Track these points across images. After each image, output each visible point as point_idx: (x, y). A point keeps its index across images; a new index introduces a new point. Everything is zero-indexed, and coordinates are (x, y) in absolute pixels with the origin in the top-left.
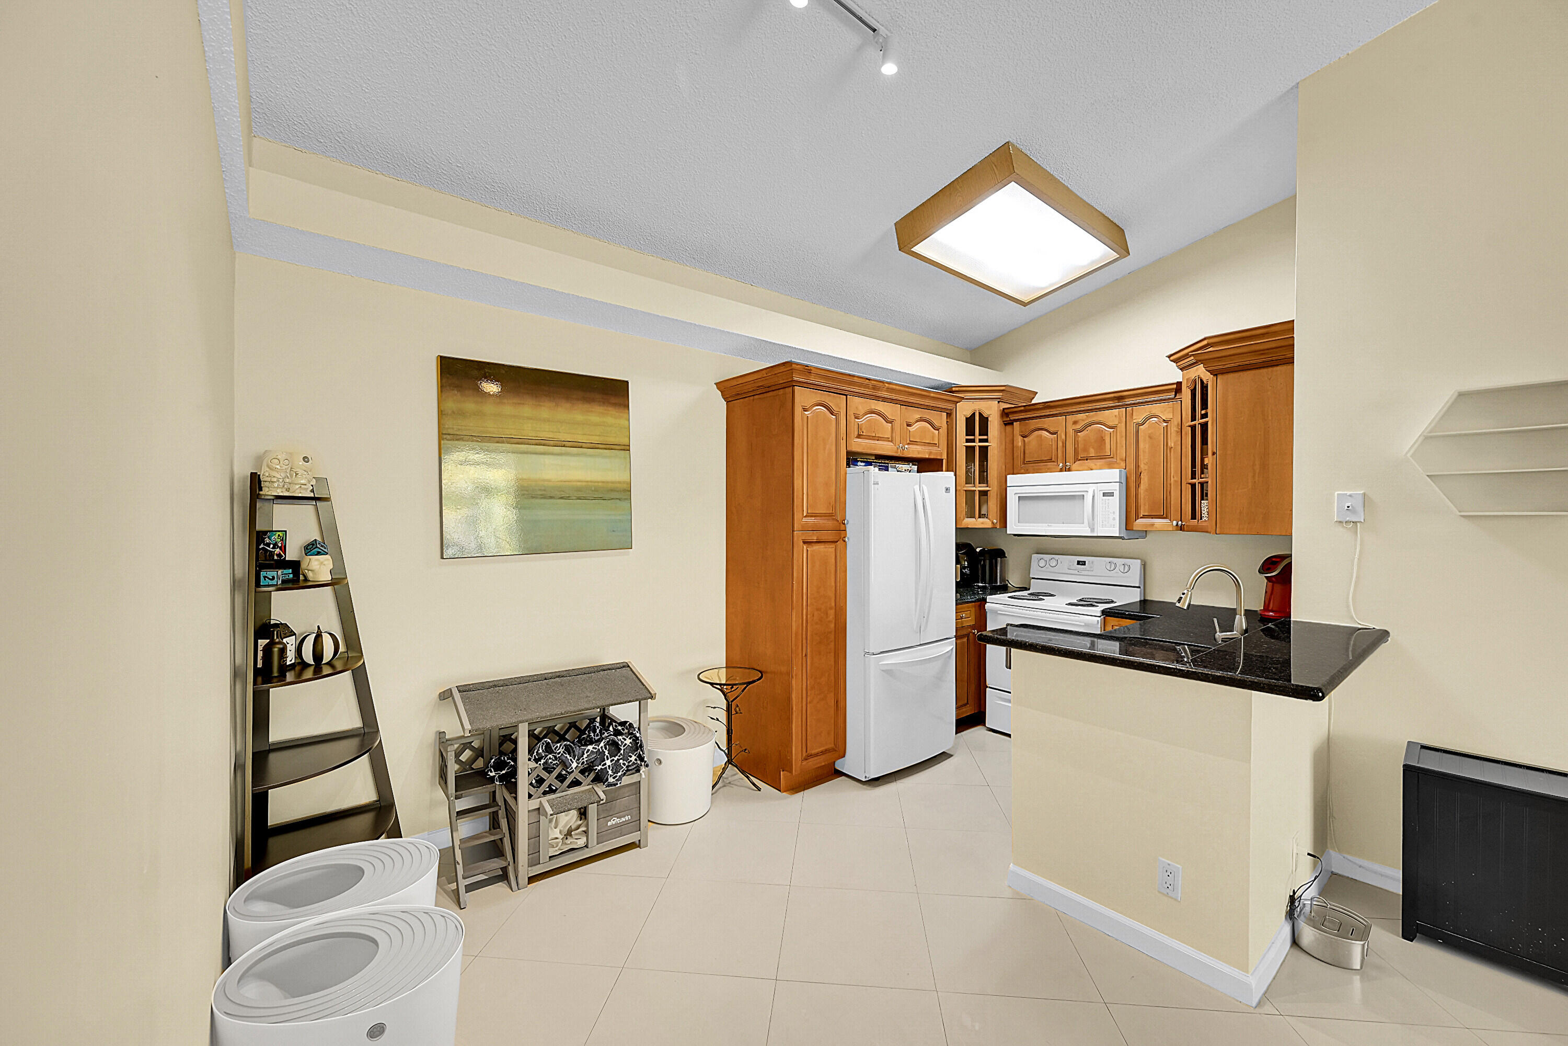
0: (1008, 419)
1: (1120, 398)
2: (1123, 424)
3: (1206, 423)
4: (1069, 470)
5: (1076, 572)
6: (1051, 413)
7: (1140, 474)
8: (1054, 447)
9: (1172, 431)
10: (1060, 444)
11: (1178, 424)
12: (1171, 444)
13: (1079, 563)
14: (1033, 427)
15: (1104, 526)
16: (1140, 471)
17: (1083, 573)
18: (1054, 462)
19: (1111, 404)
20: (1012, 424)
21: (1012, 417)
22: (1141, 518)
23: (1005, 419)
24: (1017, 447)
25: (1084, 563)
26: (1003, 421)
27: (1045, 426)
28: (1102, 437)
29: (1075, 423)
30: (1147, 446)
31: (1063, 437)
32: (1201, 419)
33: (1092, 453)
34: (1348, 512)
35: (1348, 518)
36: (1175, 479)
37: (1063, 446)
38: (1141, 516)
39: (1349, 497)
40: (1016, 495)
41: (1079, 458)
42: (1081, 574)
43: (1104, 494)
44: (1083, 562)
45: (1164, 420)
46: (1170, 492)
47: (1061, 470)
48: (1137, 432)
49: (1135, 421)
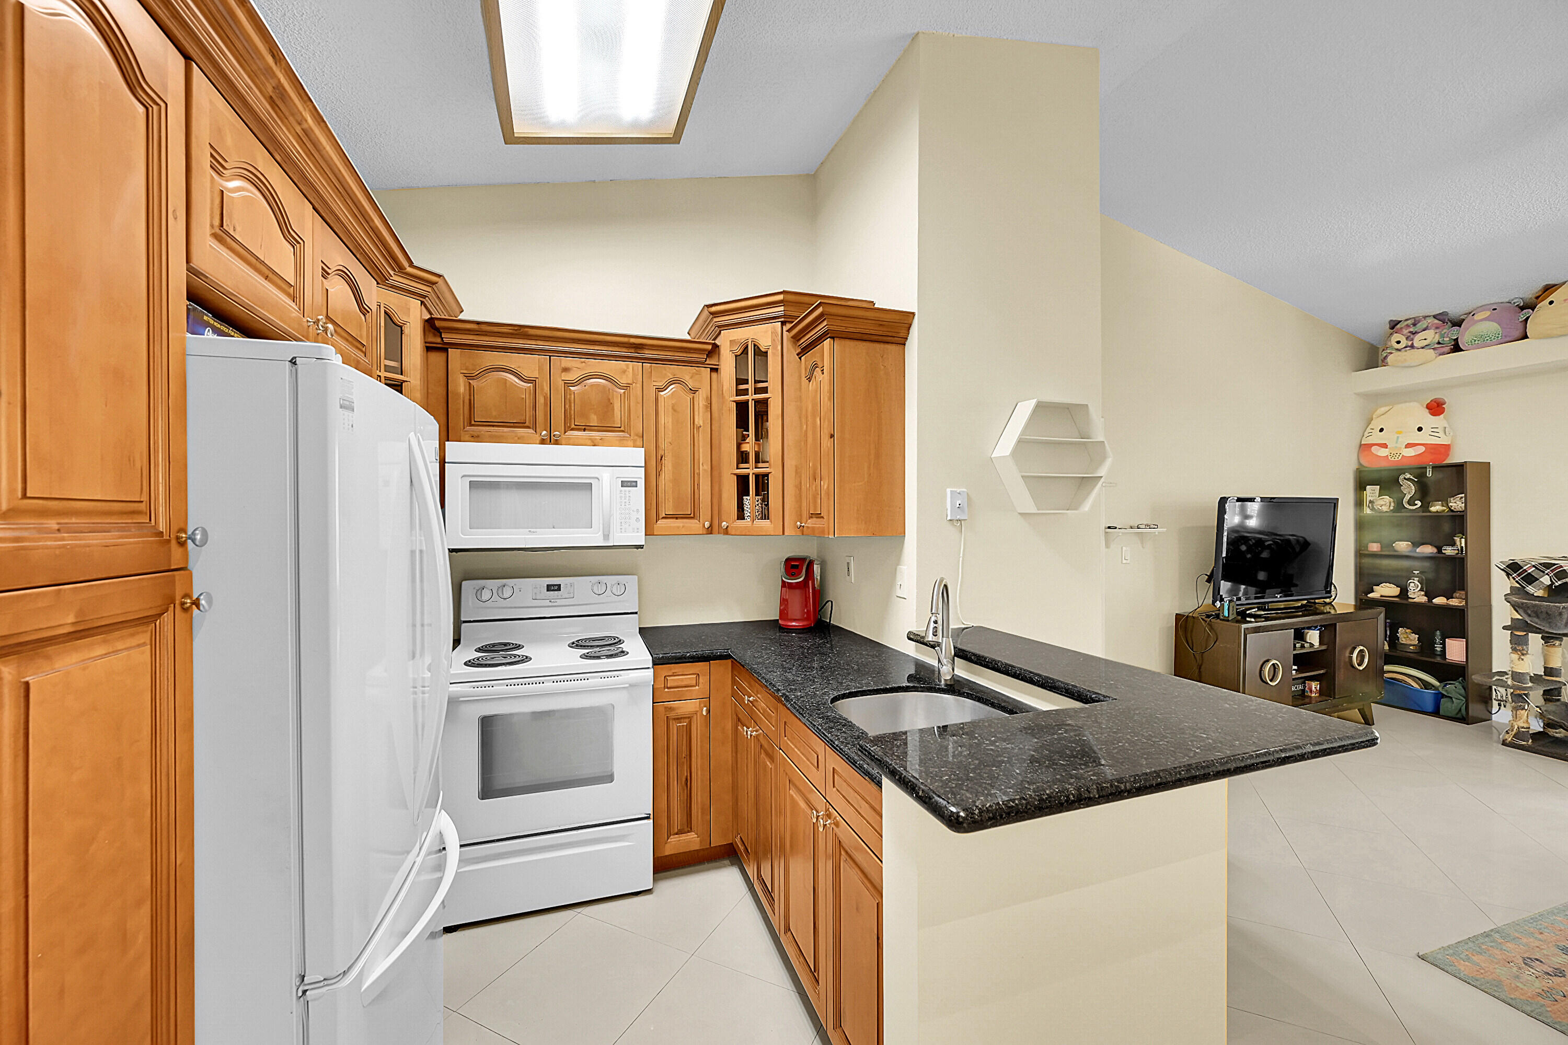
0: (439, 340)
1: (638, 347)
2: (639, 385)
3: (765, 402)
4: (557, 443)
5: (547, 603)
6: (527, 346)
7: (662, 457)
8: (529, 403)
9: (701, 405)
10: (541, 400)
11: (707, 398)
12: (699, 421)
13: (549, 588)
14: (488, 364)
15: (623, 530)
16: (661, 452)
17: (559, 602)
18: (528, 427)
19: (624, 352)
20: (445, 350)
21: (448, 337)
22: (663, 518)
23: (431, 339)
24: (458, 394)
25: (558, 588)
26: (426, 343)
27: (513, 366)
28: (609, 400)
29: (566, 370)
30: (670, 420)
31: (547, 389)
32: (755, 394)
33: (594, 421)
34: (958, 510)
35: (958, 517)
36: (705, 467)
37: (545, 404)
38: (664, 515)
39: (959, 495)
40: (464, 478)
41: (573, 426)
42: (555, 604)
43: (624, 484)
44: (557, 585)
45: (690, 389)
46: (698, 485)
47: (543, 442)
48: (657, 399)
49: (655, 384)
